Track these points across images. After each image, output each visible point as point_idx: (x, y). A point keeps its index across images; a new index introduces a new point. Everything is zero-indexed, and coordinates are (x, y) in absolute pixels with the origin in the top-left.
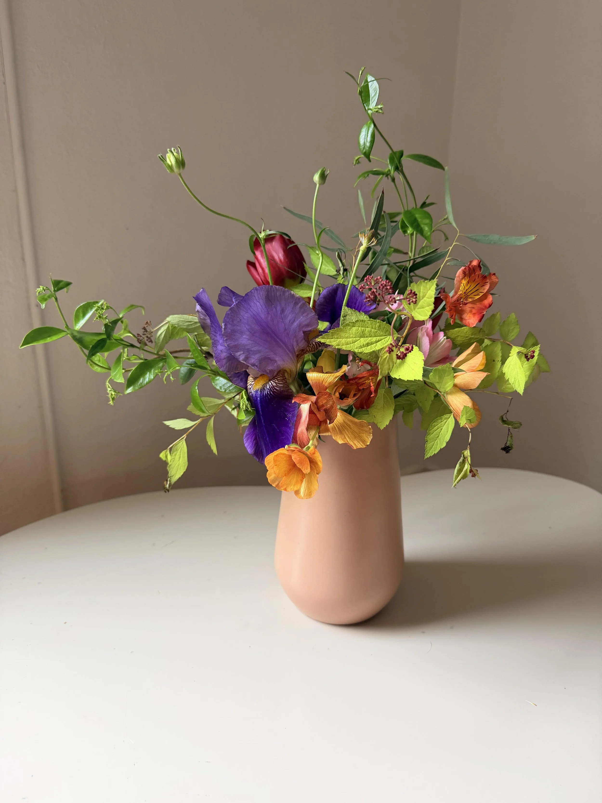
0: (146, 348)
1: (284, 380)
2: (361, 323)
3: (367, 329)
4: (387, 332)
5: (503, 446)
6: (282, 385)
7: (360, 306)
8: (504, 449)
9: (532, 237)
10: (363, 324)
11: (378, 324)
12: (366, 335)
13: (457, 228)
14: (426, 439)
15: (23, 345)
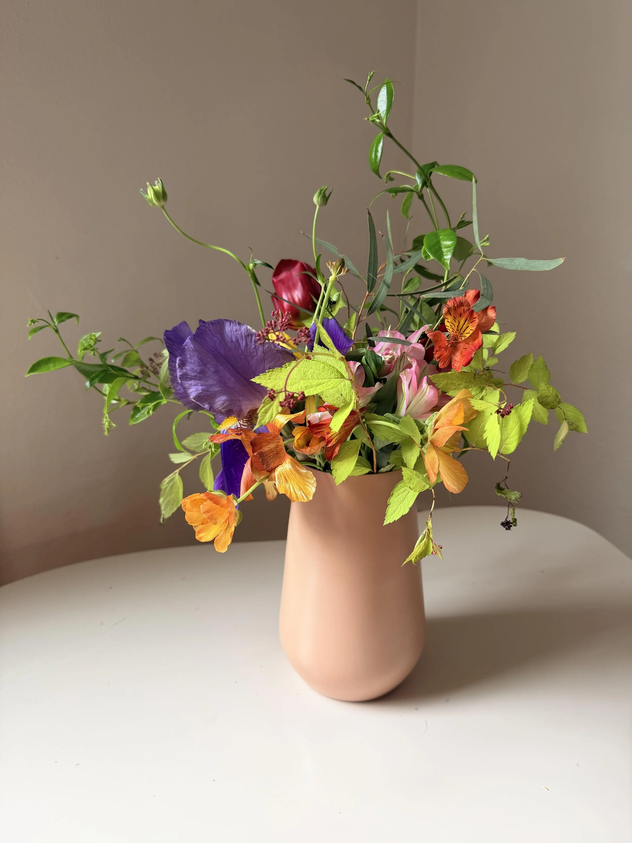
0: (148, 380)
1: (249, 422)
2: (305, 363)
3: (310, 369)
4: (332, 375)
5: (503, 520)
6: (246, 427)
7: (342, 343)
8: (503, 524)
9: (560, 260)
10: (307, 364)
11: (322, 364)
12: (308, 377)
13: (482, 251)
14: (389, 502)
15: (29, 372)
